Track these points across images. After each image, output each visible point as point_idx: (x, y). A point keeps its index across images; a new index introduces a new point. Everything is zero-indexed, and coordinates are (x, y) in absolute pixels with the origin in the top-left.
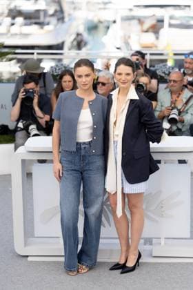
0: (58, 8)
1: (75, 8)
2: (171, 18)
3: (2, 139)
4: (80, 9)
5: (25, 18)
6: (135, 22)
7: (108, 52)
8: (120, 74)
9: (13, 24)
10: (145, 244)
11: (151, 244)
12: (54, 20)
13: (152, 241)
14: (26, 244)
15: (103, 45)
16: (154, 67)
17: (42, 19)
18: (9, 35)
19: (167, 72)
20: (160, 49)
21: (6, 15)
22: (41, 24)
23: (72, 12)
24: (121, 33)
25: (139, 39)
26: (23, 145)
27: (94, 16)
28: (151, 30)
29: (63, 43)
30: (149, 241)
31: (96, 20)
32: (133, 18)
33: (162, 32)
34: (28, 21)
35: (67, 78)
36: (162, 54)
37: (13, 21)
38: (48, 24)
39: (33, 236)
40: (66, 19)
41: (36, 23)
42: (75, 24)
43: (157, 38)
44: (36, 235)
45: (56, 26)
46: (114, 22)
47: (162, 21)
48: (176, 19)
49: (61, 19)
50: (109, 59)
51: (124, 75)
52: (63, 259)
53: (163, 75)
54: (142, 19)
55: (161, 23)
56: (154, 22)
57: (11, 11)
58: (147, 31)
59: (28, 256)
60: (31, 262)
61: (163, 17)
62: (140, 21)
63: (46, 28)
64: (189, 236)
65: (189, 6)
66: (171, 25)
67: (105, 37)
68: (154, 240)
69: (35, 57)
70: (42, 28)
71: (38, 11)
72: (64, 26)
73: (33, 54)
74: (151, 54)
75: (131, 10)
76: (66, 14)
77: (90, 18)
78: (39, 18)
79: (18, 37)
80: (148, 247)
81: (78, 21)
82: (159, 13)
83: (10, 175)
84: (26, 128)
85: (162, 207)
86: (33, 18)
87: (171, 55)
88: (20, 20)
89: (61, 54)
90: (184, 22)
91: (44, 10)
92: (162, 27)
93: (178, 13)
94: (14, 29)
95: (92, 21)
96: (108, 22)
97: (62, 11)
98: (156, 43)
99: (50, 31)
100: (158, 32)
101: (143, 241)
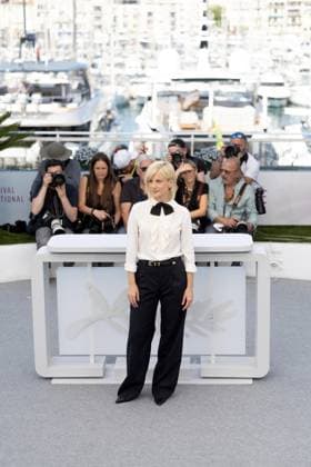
0: (83, 83)
1: (102, 82)
2: (217, 94)
4: (108, 83)
5: (44, 95)
6: (175, 98)
7: (142, 134)
9: (30, 102)
10: (192, 362)
11: (199, 362)
12: (78, 97)
13: (200, 359)
14: (49, 363)
15: (137, 126)
16: (199, 151)
17: (63, 96)
18: (24, 114)
20: (204, 130)
22: (62, 102)
23: (99, 87)
24: (157, 112)
25: (179, 120)
26: (45, 244)
27: (124, 92)
28: (192, 108)
29: (89, 123)
30: (196, 359)
31: (127, 96)
32: (170, 94)
33: (206, 111)
34: (47, 98)
35: (101, 164)
36: (206, 136)
37: (30, 98)
38: (71, 101)
39: (57, 354)
40: (93, 96)
41: (56, 100)
42: (102, 101)
43: (200, 118)
44: (61, 353)
45: (79, 104)
46: (150, 99)
47: (207, 98)
48: (222, 96)
49: (87, 95)
50: (143, 142)
53: (210, 161)
54: (182, 96)
55: (205, 100)
56: (196, 99)
58: (188, 110)
59: (51, 378)
60: (57, 385)
61: (208, 92)
62: (180, 97)
63: (70, 106)
64: (244, 353)
65: (238, 80)
66: (216, 103)
67: (138, 116)
68: (202, 359)
69: (58, 139)
70: (64, 106)
71: (58, 86)
72: (90, 103)
73: (54, 136)
74: (196, 136)
75: (168, 84)
76: (92, 90)
77: (120, 93)
78: (61, 95)
79: (35, 116)
80: (195, 366)
81: (107, 95)
82: (202, 88)
83: (29, 281)
84: (48, 224)
86: (53, 94)
87: (220, 137)
88: (37, 97)
89: (87, 136)
90: (232, 99)
91: (65, 85)
92: (207, 104)
93: (225, 88)
94: (31, 108)
95: (122, 98)
96: (142, 98)
97: (87, 85)
98: (199, 123)
99: (74, 109)
100: (201, 111)
101: (188, 359)
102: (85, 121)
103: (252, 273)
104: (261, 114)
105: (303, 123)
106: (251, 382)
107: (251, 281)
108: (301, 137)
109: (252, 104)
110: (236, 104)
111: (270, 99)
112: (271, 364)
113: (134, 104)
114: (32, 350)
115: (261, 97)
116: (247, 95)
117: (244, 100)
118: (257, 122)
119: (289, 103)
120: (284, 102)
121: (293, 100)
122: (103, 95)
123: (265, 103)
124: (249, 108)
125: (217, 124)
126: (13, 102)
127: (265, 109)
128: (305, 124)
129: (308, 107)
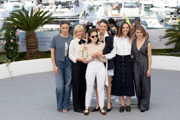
2: (125, 3)
5: (62, 5)
6: (110, 5)
8: (101, 26)
9: (57, 8)
12: (74, 6)
17: (69, 6)
18: (55, 13)
20: (121, 16)
21: (54, 4)
22: (69, 8)
23: (82, 2)
24: (103, 10)
25: (111, 13)
27: (91, 4)
28: (116, 9)
29: (79, 15)
31: (92, 5)
33: (121, 9)
34: (64, 6)
36: (121, 18)
37: (57, 7)
38: (72, 7)
40: (80, 5)
41: (67, 7)
42: (83, 7)
43: (119, 12)
45: (75, 8)
46: (101, 6)
48: (128, 4)
49: (78, 5)
51: (103, 27)
54: (113, 4)
55: (121, 6)
56: (118, 5)
57: (56, 2)
58: (115, 9)
61: (122, 3)
62: (112, 5)
63: (72, 9)
66: (125, 7)
67: (97, 12)
71: (68, 2)
72: (79, 8)
73: (65, 18)
74: (116, 18)
76: (80, 3)
77: (90, 4)
78: (68, 5)
79: (59, 13)
81: (85, 5)
87: (127, 18)
88: (60, 6)
89: (78, 18)
90: (131, 5)
91: (70, 1)
94: (58, 10)
95: (91, 6)
96: (98, 6)
97: (78, 2)
98: (119, 14)
99: (73, 10)
100: (120, 10)
102: (77, 14)
104: (141, 10)
105: (157, 13)
108: (156, 17)
109: (138, 7)
110: (132, 7)
111: (144, 5)
113: (95, 8)
115: (141, 4)
116: (136, 3)
117: (135, 5)
118: (140, 13)
119: (152, 6)
120: (150, 6)
121: (153, 5)
122: (83, 5)
123: (143, 6)
125: (125, 14)
126: (51, 8)
127: (143, 8)
128: (158, 14)
129: (159, 7)
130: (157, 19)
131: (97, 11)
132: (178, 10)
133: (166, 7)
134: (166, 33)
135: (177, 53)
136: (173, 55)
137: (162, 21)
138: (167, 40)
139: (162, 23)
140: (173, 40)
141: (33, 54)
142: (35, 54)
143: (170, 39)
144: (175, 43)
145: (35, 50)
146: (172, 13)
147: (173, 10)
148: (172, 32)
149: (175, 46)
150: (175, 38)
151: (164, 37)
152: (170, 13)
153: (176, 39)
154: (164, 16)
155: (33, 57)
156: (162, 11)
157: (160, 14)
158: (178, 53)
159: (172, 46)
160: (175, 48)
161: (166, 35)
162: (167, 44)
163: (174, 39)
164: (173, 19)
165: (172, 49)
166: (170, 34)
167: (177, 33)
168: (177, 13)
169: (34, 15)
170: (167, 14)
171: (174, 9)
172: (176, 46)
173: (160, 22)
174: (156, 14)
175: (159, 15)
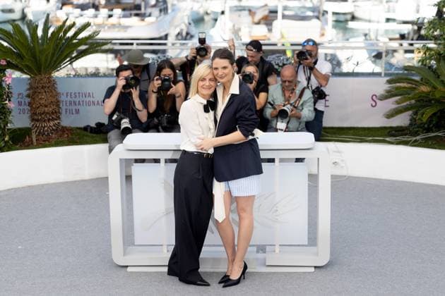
2: (285, 8)
3: (98, 139)
5: (124, 10)
6: (247, 12)
8: (216, 68)
9: (110, 16)
10: (258, 252)
11: (265, 252)
12: (156, 12)
13: (265, 249)
14: (125, 254)
15: (211, 38)
17: (143, 11)
18: (106, 28)
19: (281, 64)
20: (273, 41)
21: (102, 5)
22: (142, 16)
23: (175, 2)
24: (230, 25)
25: (250, 32)
27: (199, 8)
28: (262, 22)
29: (166, 37)
30: (262, 249)
31: (202, 11)
32: (242, 9)
33: (275, 23)
34: (127, 13)
36: (275, 45)
37: (111, 13)
38: (150, 15)
39: (133, 244)
40: (169, 11)
41: (137, 15)
42: (179, 15)
43: (270, 30)
44: (136, 244)
45: (157, 18)
46: (223, 13)
47: (276, 12)
48: (290, 10)
49: (164, 10)
51: (220, 69)
52: (166, 269)
54: (253, 10)
55: (274, 14)
56: (266, 13)
57: (108, 1)
58: (258, 23)
59: (127, 266)
60: (132, 272)
61: (277, 7)
62: (251, 12)
63: (148, 19)
64: (306, 243)
66: (284, 17)
67: (213, 30)
68: (268, 249)
70: (143, 20)
72: (168, 17)
73: (132, 44)
76: (169, 6)
77: (195, 9)
78: (140, 9)
79: (116, 29)
80: (261, 255)
81: (183, 10)
83: (107, 178)
85: (277, 210)
86: (133, 9)
87: (289, 45)
88: (118, 11)
89: (165, 44)
90: (299, 13)
92: (276, 18)
94: (112, 20)
95: (198, 13)
96: (216, 13)
97: (164, 1)
98: (268, 35)
99: (152, 23)
100: (271, 24)
101: (255, 249)
102: (163, 34)
103: (314, 171)
104: (326, 27)
105: (366, 35)
106: (313, 269)
107: (313, 178)
108: (362, 45)
109: (318, 18)
110: (304, 18)
111: (334, 14)
112: (332, 254)
114: (109, 240)
115: (327, 12)
116: (313, 9)
117: (310, 14)
118: (323, 35)
119: (353, 18)
120: (349, 17)
121: (357, 14)
122: (179, 10)
123: (330, 18)
124: (315, 21)
125: (285, 36)
126: (95, 16)
127: (330, 23)
128: (368, 37)
129: (370, 21)
130: (365, 51)
131: (213, 26)
132: (420, 29)
133: (388, 20)
134: (387, 87)
135: (414, 138)
136: (406, 143)
137: (378, 56)
138: (390, 104)
139: (378, 61)
140: (405, 104)
141: (46, 133)
142: (52, 133)
143: (398, 102)
144: (410, 112)
145: (52, 123)
146: (403, 37)
147: (406, 29)
148: (402, 85)
149: (411, 120)
150: (410, 99)
151: (384, 98)
152: (398, 36)
153: (413, 101)
154: (384, 43)
155: (47, 143)
156: (377, 30)
157: (373, 36)
158: (418, 138)
159: (402, 120)
160: (411, 124)
161: (388, 92)
162: (390, 115)
163: (408, 103)
164: (407, 51)
165: (401, 127)
166: (397, 88)
167: (415, 88)
168: (416, 37)
169: (52, 34)
170: (391, 39)
171: (409, 27)
172: (413, 120)
173: (373, 59)
174: (364, 38)
175: (371, 40)
